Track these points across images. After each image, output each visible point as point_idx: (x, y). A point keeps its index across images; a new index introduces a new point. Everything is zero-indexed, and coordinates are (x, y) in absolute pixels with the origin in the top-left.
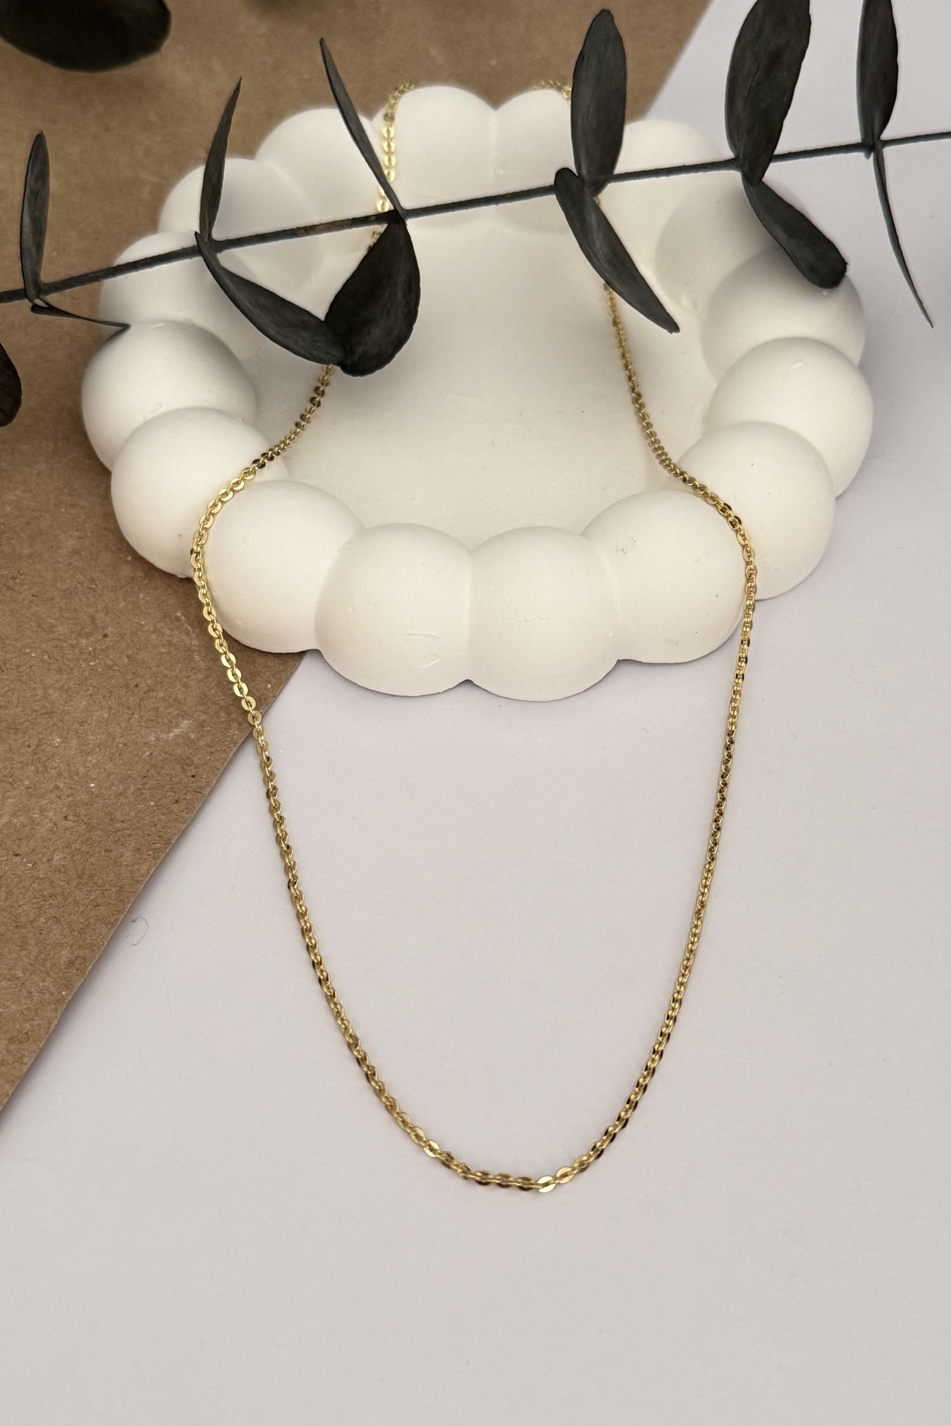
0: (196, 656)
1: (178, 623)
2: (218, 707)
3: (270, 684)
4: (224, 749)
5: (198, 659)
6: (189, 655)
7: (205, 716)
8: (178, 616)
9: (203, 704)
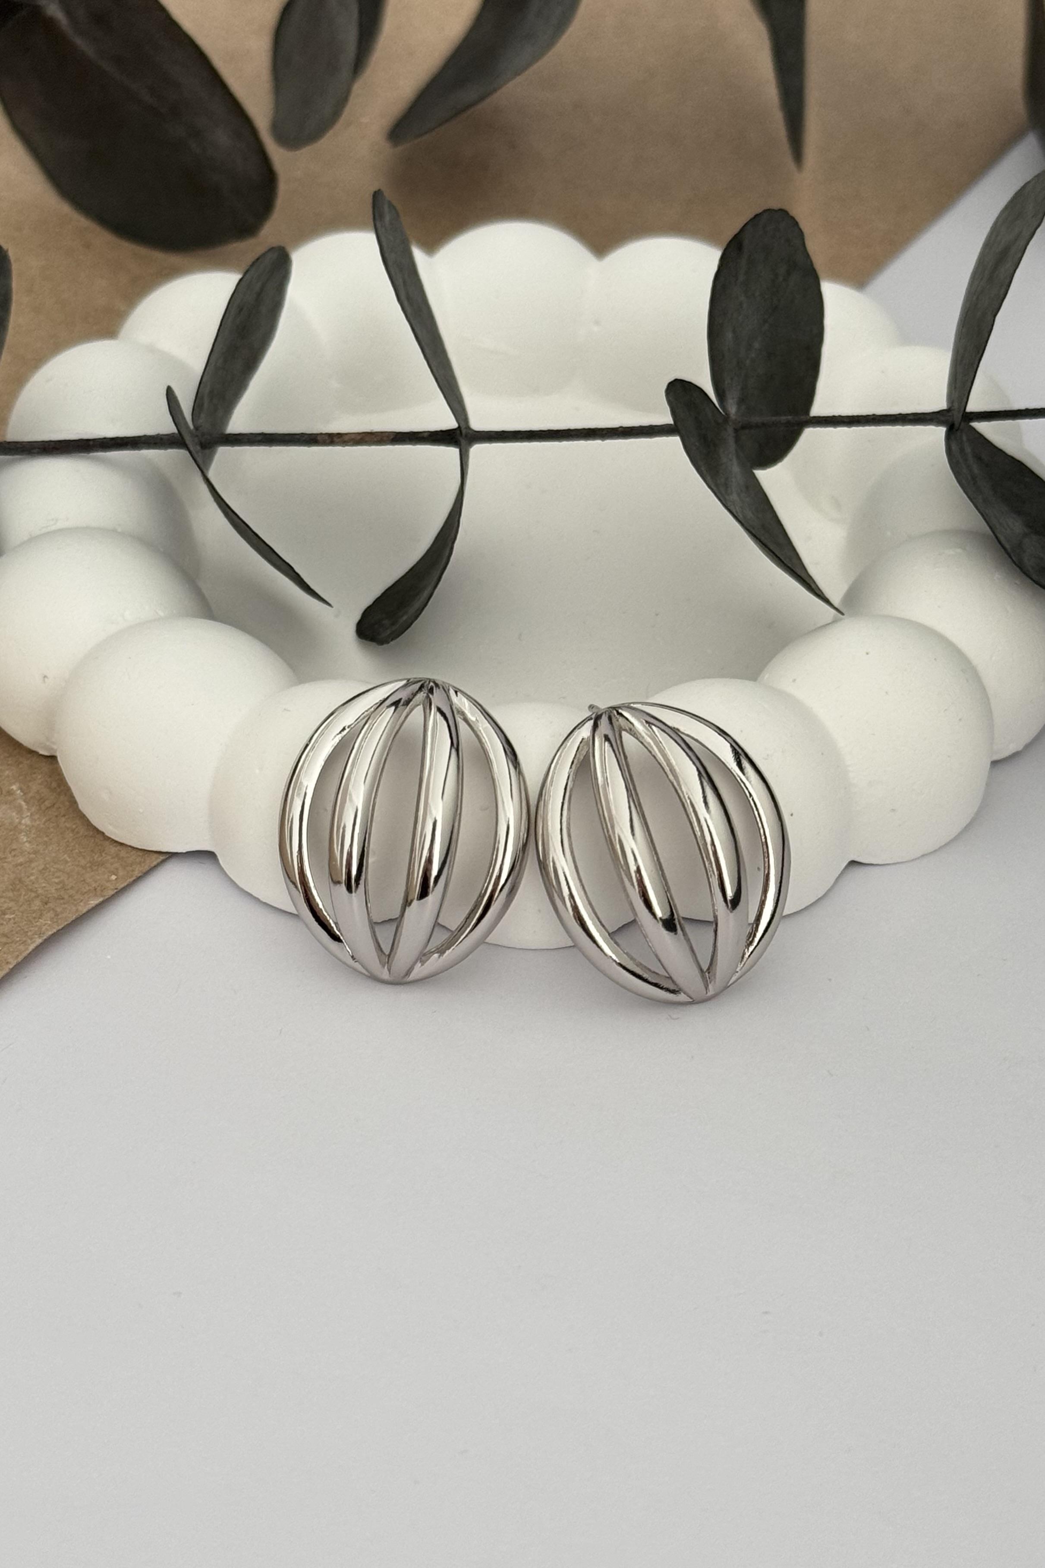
0: (22, 837)
1: (10, 798)
2: (33, 895)
3: (116, 875)
4: (24, 939)
5: (25, 840)
6: (14, 835)
7: (11, 904)
8: (12, 789)
9: (13, 890)
